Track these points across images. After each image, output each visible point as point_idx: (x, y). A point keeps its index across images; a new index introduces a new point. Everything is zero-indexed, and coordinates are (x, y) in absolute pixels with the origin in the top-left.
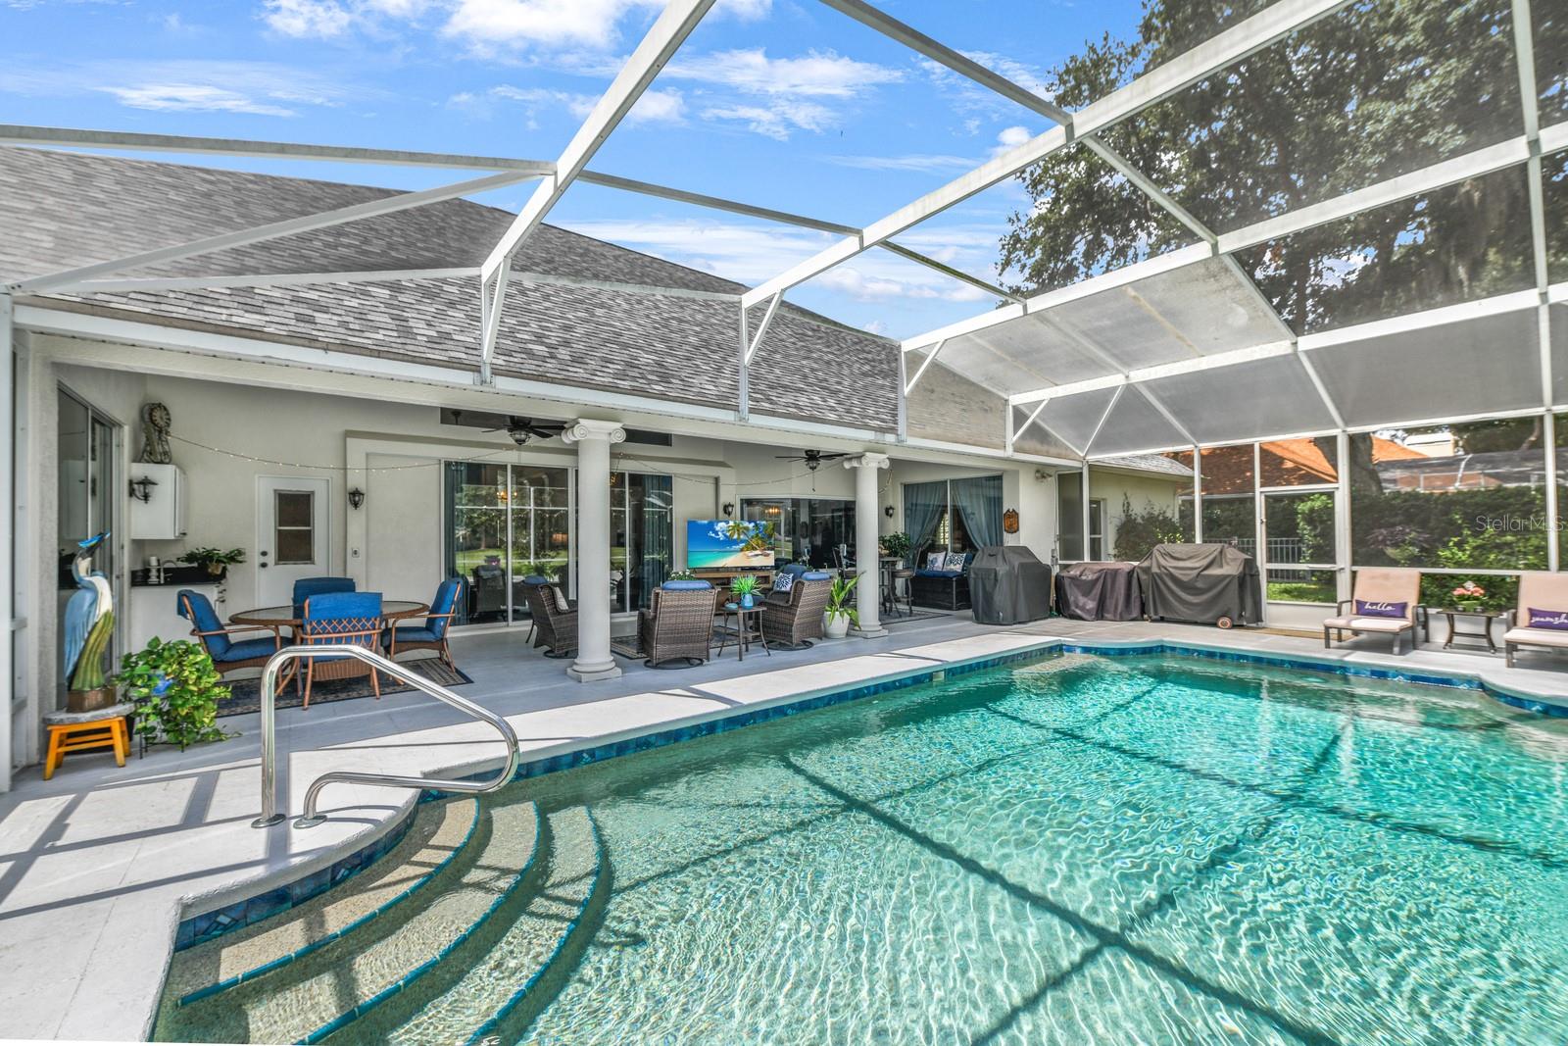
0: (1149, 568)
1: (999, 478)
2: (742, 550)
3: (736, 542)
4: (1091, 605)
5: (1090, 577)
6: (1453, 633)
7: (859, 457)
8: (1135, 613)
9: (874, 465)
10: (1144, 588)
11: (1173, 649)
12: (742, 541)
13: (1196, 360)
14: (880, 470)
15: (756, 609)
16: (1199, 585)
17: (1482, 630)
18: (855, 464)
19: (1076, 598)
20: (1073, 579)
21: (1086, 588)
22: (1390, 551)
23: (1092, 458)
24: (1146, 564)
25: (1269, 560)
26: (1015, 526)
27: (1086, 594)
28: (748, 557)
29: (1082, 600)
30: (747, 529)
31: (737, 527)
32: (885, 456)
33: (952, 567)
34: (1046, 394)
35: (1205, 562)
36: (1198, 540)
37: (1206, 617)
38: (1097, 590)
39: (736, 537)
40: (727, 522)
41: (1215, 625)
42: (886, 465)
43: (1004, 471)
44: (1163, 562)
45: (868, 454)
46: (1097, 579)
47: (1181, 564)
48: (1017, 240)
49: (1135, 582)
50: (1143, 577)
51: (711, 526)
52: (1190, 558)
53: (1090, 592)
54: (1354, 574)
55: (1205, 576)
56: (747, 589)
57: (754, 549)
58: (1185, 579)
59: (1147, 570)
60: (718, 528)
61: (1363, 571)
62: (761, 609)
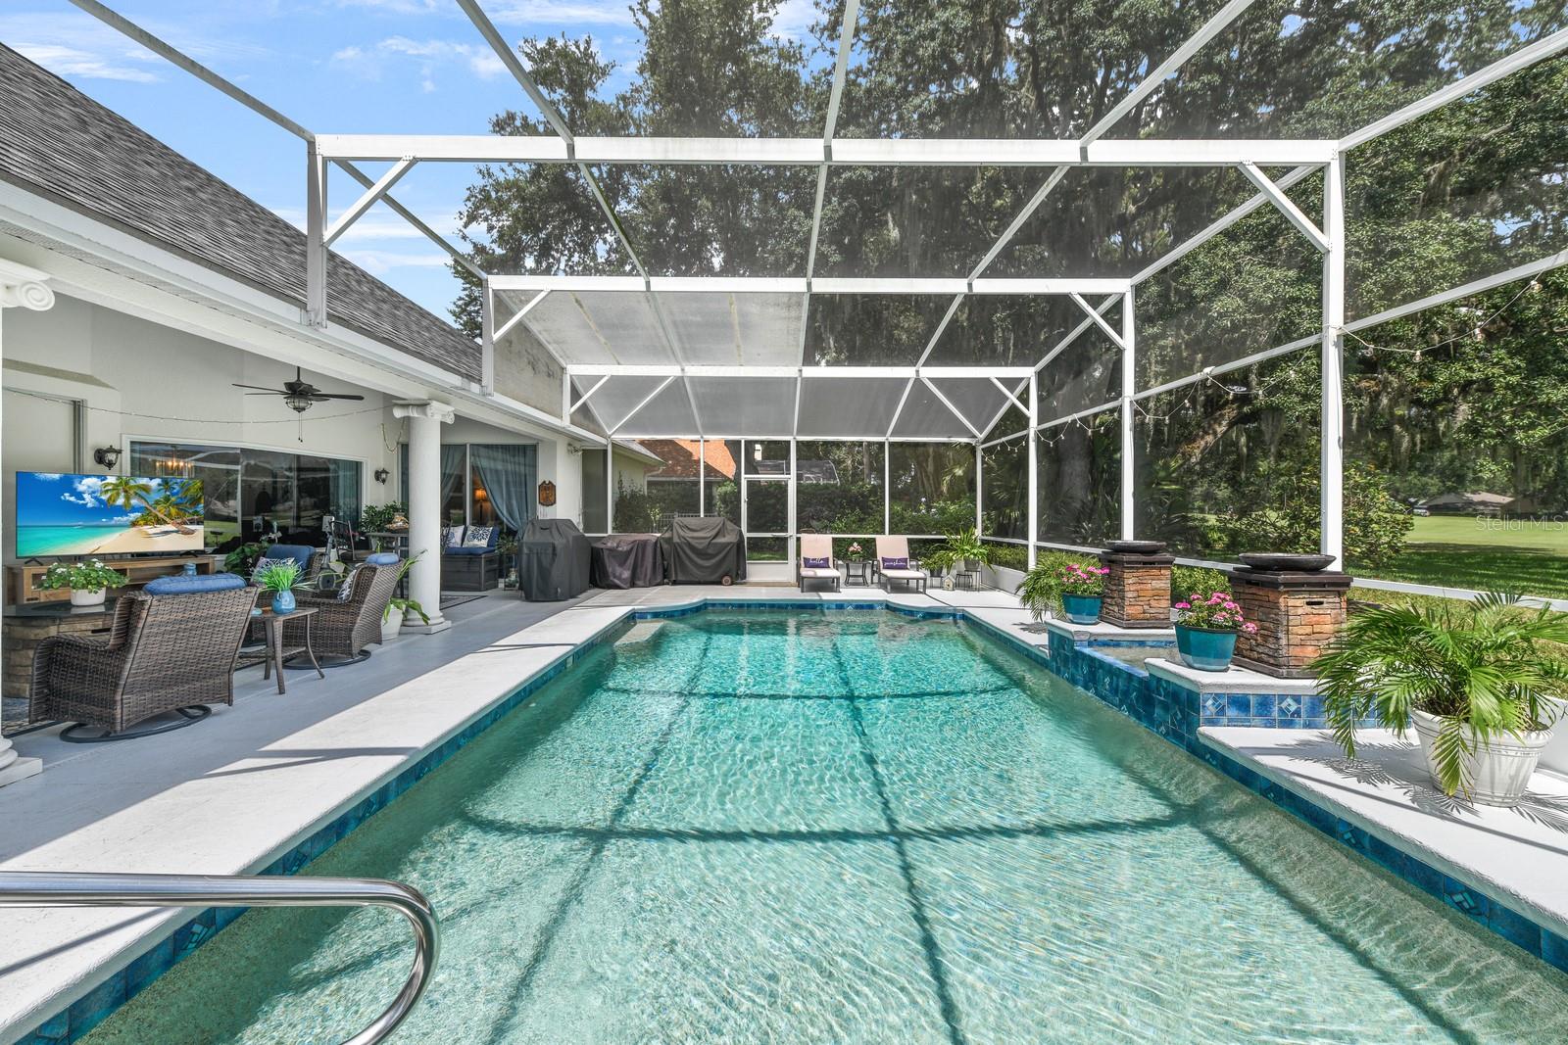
0: (671, 539)
1: (534, 448)
2: (134, 524)
3: (122, 511)
4: (626, 574)
5: (624, 548)
6: (848, 576)
7: (422, 406)
8: (659, 579)
9: (438, 418)
10: (666, 557)
11: (714, 605)
12: (134, 510)
13: (737, 368)
14: (443, 424)
15: (301, 613)
16: (710, 551)
17: (860, 573)
18: (413, 413)
19: (614, 570)
20: (611, 550)
21: (622, 558)
22: (814, 523)
23: (619, 437)
24: (667, 535)
25: (748, 531)
26: (552, 499)
27: (622, 564)
28: (149, 536)
29: (618, 570)
30: (146, 488)
31: (123, 486)
32: (450, 409)
33: (476, 542)
34: (608, 370)
35: (714, 532)
36: (702, 516)
37: (713, 578)
38: (631, 561)
39: (120, 501)
40: (103, 478)
41: (719, 583)
42: (450, 420)
43: (540, 440)
44: (682, 533)
45: (435, 404)
46: (632, 549)
47: (696, 534)
48: (487, 198)
49: (659, 550)
50: (665, 546)
51: (67, 483)
52: (702, 529)
53: (626, 561)
54: (798, 539)
55: (716, 544)
56: (286, 582)
57: (159, 521)
58: (700, 547)
59: (669, 540)
60: (81, 488)
61: (804, 536)
62: (309, 612)
